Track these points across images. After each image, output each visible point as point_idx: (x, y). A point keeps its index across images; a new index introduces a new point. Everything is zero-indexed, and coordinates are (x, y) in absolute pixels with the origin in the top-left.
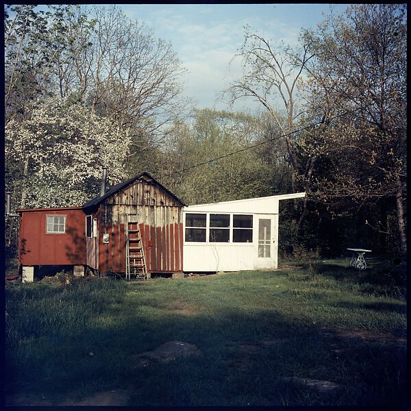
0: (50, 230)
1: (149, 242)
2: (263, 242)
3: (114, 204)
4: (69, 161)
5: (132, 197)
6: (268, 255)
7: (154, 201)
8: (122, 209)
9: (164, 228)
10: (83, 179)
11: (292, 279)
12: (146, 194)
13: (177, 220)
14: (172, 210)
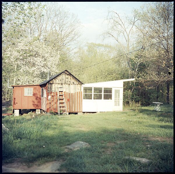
0: (26, 94)
1: (68, 100)
2: (116, 100)
3: (53, 83)
4: (34, 65)
6: (119, 105)
7: (70, 82)
8: (56, 85)
9: (74, 94)
11: (129, 115)
12: (66, 79)
13: (80, 90)
14: (78, 86)
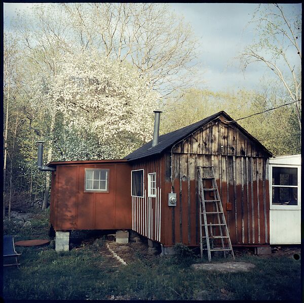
0: (89, 187)
1: (227, 206)
3: (182, 154)
5: (206, 144)
7: (233, 149)
8: (192, 160)
10: (115, 133)
12: (222, 141)
13: (261, 175)
14: (255, 162)
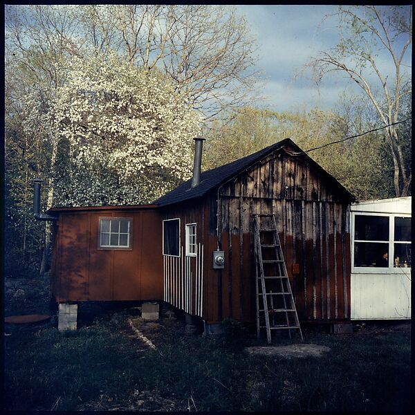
0: (105, 243)
1: (294, 268)
3: (233, 197)
4: (122, 141)
5: (265, 185)
8: (246, 206)
9: (318, 240)
10: (142, 168)
12: (287, 180)
13: (340, 227)
14: (332, 209)
